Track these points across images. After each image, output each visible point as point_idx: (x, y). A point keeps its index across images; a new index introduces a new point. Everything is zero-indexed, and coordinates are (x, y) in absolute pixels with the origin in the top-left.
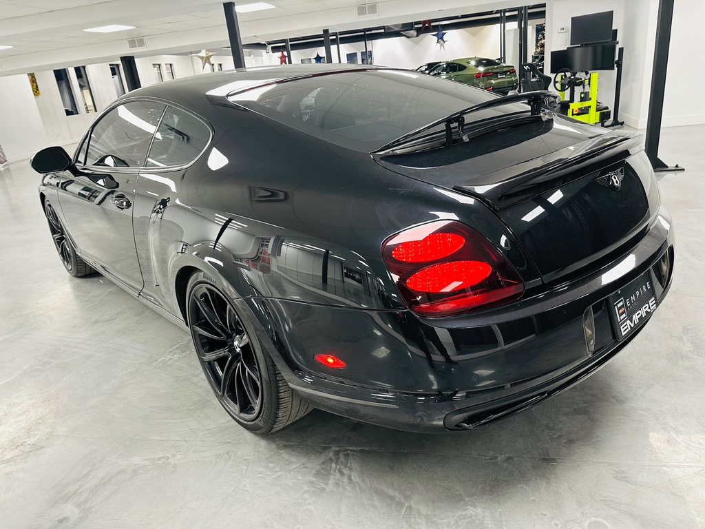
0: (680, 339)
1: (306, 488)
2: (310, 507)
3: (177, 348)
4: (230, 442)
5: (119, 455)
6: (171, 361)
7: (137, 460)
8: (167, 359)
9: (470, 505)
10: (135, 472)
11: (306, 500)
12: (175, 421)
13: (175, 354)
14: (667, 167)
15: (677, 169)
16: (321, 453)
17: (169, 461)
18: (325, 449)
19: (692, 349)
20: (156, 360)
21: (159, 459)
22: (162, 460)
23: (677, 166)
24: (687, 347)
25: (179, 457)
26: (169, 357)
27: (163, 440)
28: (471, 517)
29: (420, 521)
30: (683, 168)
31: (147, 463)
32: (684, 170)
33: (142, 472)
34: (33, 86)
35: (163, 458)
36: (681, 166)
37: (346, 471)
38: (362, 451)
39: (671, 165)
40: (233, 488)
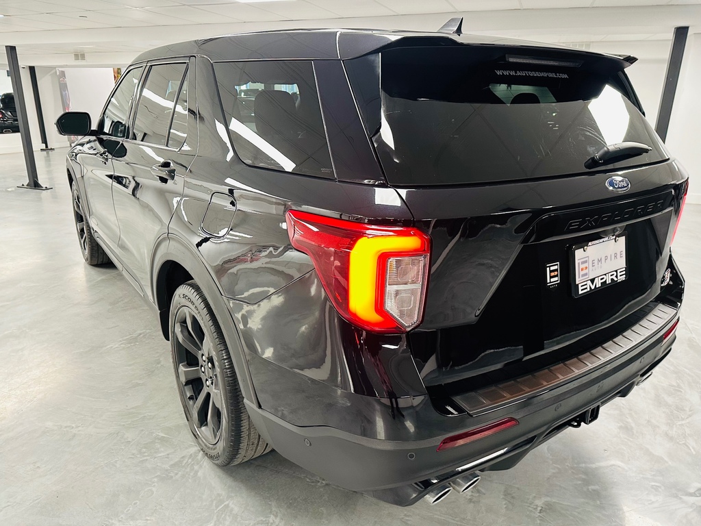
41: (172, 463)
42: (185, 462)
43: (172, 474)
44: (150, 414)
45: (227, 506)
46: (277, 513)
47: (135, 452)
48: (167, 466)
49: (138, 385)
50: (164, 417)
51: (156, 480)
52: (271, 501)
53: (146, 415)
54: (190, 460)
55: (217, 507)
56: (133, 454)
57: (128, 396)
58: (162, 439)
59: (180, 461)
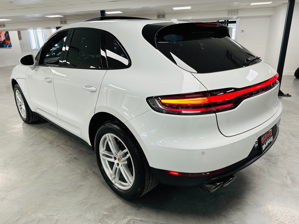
0: (286, 177)
3: (65, 161)
4: (83, 210)
5: (33, 212)
6: (61, 167)
7: (40, 215)
8: (60, 166)
10: (39, 221)
12: (60, 197)
13: (64, 164)
14: (284, 94)
15: (288, 95)
16: (123, 220)
17: (55, 217)
18: (124, 218)
19: (291, 183)
20: (55, 166)
21: (50, 216)
22: (52, 216)
23: (288, 94)
24: (289, 182)
25: (59, 215)
27: (53, 206)
30: (291, 95)
31: (45, 217)
32: (291, 96)
33: (41, 221)
34: (19, 36)
35: (52, 215)
36: (290, 94)
38: (141, 221)
39: (285, 93)
44: (94, 202)
49: (81, 185)
50: (103, 203)
53: (92, 203)
57: (78, 192)
58: (107, 216)
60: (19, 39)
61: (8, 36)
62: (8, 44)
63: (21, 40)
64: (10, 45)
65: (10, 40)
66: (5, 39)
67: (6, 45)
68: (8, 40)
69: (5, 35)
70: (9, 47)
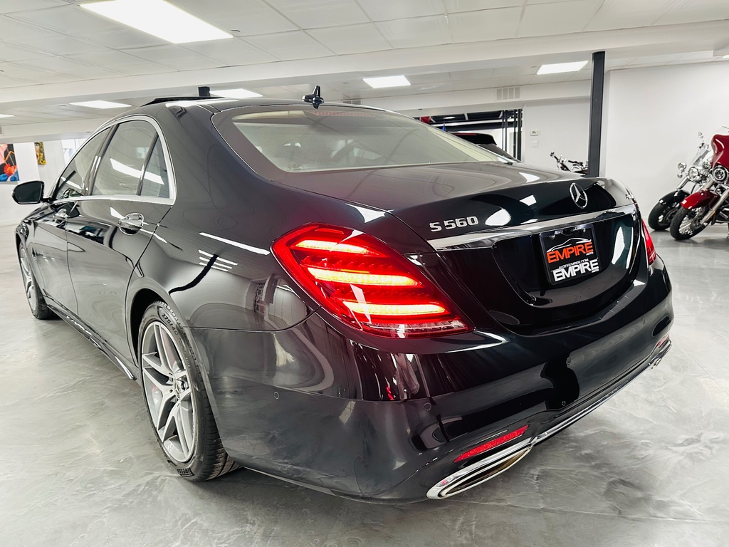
1: (109, 505)
2: (105, 520)
3: (62, 388)
4: (63, 466)
6: (50, 398)
8: (48, 396)
9: (250, 523)
11: (104, 514)
12: (24, 446)
13: (57, 392)
16: (142, 477)
18: (147, 474)
20: (37, 397)
25: (9, 475)
26: (51, 395)
28: (245, 532)
29: (196, 534)
34: (38, 156)
37: (155, 493)
40: (43, 503)
41: (124, 493)
42: (141, 489)
43: (127, 503)
45: (195, 523)
46: (254, 521)
47: (80, 488)
48: (119, 497)
49: (79, 426)
50: (114, 452)
51: (106, 511)
52: (245, 511)
54: (147, 487)
55: (183, 525)
56: (77, 491)
57: (67, 438)
58: (111, 473)
59: (134, 490)
60: (39, 164)
61: (13, 156)
62: (10, 174)
63: (45, 166)
64: (16, 177)
65: (15, 164)
66: (4, 162)
67: (4, 177)
68: (11, 165)
69: (6, 154)
70: (11, 180)
